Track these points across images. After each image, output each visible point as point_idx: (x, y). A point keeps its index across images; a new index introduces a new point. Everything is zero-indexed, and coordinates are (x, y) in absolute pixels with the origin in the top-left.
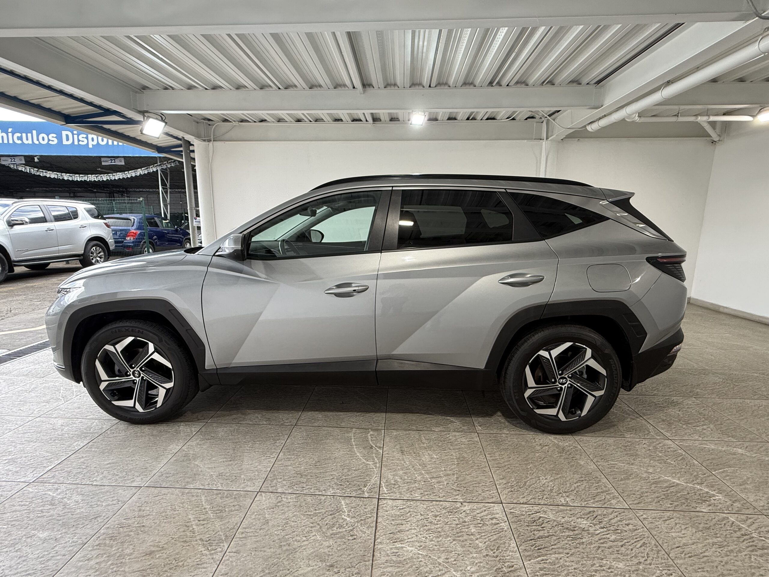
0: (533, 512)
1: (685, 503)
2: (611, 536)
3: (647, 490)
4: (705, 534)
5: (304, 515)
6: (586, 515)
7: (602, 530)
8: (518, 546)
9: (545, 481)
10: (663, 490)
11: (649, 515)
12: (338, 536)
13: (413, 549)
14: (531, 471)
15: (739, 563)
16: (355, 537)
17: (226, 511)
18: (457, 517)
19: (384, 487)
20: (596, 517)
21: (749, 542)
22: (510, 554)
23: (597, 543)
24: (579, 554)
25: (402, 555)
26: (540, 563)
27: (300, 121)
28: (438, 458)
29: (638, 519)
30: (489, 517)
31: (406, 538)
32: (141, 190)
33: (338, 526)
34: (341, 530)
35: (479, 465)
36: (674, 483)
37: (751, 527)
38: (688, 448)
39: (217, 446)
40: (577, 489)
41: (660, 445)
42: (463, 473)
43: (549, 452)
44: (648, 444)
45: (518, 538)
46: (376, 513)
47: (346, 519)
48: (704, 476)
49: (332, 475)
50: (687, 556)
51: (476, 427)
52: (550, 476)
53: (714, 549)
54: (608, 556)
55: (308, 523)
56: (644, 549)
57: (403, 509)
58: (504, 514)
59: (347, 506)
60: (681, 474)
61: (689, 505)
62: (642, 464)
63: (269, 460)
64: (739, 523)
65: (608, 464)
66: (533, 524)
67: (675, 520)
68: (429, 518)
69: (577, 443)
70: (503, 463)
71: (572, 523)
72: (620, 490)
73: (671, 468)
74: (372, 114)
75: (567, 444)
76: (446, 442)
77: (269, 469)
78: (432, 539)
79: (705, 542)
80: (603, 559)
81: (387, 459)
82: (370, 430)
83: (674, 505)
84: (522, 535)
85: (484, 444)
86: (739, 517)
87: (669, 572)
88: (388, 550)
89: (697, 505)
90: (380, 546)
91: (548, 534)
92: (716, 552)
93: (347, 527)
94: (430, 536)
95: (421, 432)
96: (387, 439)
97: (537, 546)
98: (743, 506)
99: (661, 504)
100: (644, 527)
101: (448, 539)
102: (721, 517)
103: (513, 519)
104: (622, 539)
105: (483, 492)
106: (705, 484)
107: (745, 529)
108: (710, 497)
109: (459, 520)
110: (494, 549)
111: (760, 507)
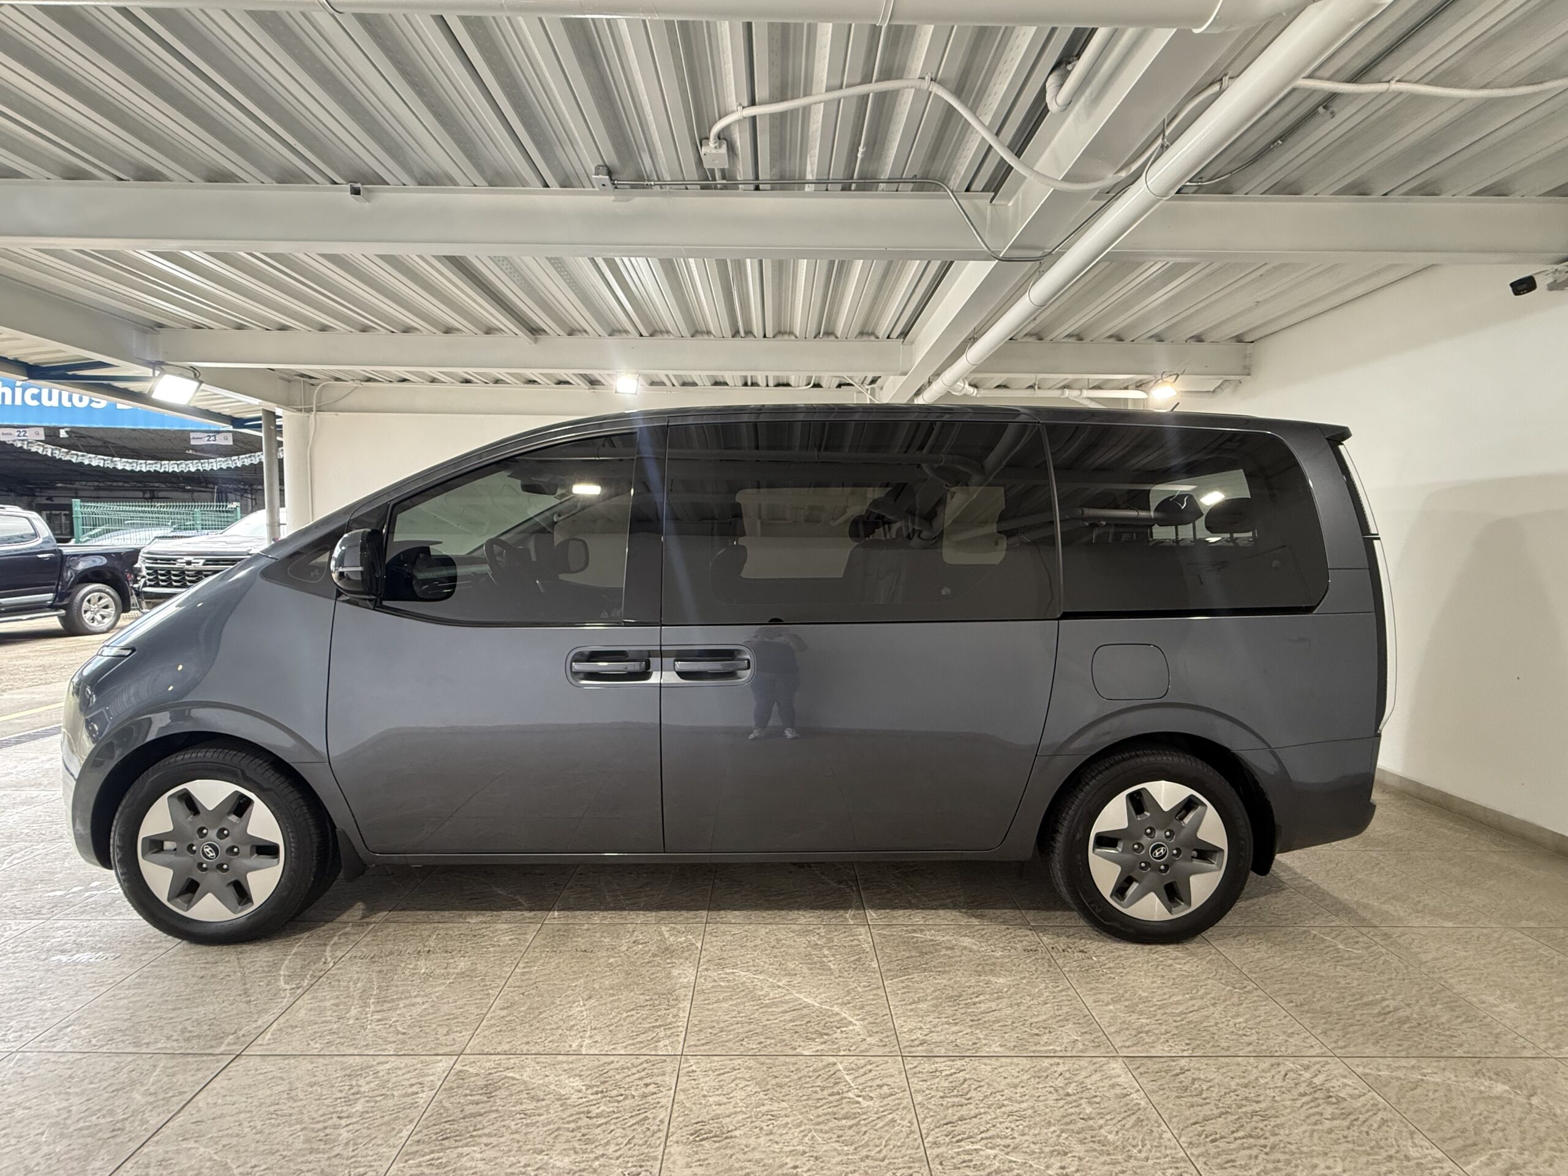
0: (500, 1069)
1: (784, 1041)
2: (598, 1108)
3: (743, 1019)
4: (766, 1097)
6: (592, 1070)
7: (593, 1097)
8: (412, 1134)
9: (578, 1009)
10: (770, 1017)
11: (703, 1065)
14: (570, 992)
15: (777, 1147)
16: (118, 1133)
18: (351, 1085)
20: (606, 1073)
21: (830, 1107)
23: (562, 1122)
24: (509, 1145)
30: (414, 1081)
31: (214, 1130)
36: (801, 1004)
37: (859, 1079)
40: (620, 1023)
42: (442, 1001)
43: (636, 956)
45: (426, 1119)
48: (866, 989)
52: (595, 1000)
56: (634, 1130)
57: (264, 1073)
59: (160, 1073)
60: (828, 987)
61: (790, 1043)
62: (777, 972)
64: (845, 1073)
65: (720, 974)
66: (479, 1092)
70: (537, 978)
71: (552, 1086)
72: (694, 1022)
73: (820, 977)
79: (755, 1110)
80: (543, 1152)
81: (329, 978)
83: (762, 1045)
84: (438, 1114)
85: (536, 943)
86: (856, 1062)
89: (803, 1044)
90: (148, 1149)
91: (489, 1109)
92: (756, 1128)
94: (263, 1125)
96: (366, 940)
97: (446, 1133)
98: (881, 1040)
99: (744, 1043)
100: (674, 1088)
101: (293, 1128)
102: (825, 1063)
103: (451, 1084)
104: (614, 1112)
105: (448, 1034)
106: (854, 1003)
107: (845, 1083)
108: (839, 1028)
109: (350, 1089)
110: (361, 1143)
111: (907, 1041)
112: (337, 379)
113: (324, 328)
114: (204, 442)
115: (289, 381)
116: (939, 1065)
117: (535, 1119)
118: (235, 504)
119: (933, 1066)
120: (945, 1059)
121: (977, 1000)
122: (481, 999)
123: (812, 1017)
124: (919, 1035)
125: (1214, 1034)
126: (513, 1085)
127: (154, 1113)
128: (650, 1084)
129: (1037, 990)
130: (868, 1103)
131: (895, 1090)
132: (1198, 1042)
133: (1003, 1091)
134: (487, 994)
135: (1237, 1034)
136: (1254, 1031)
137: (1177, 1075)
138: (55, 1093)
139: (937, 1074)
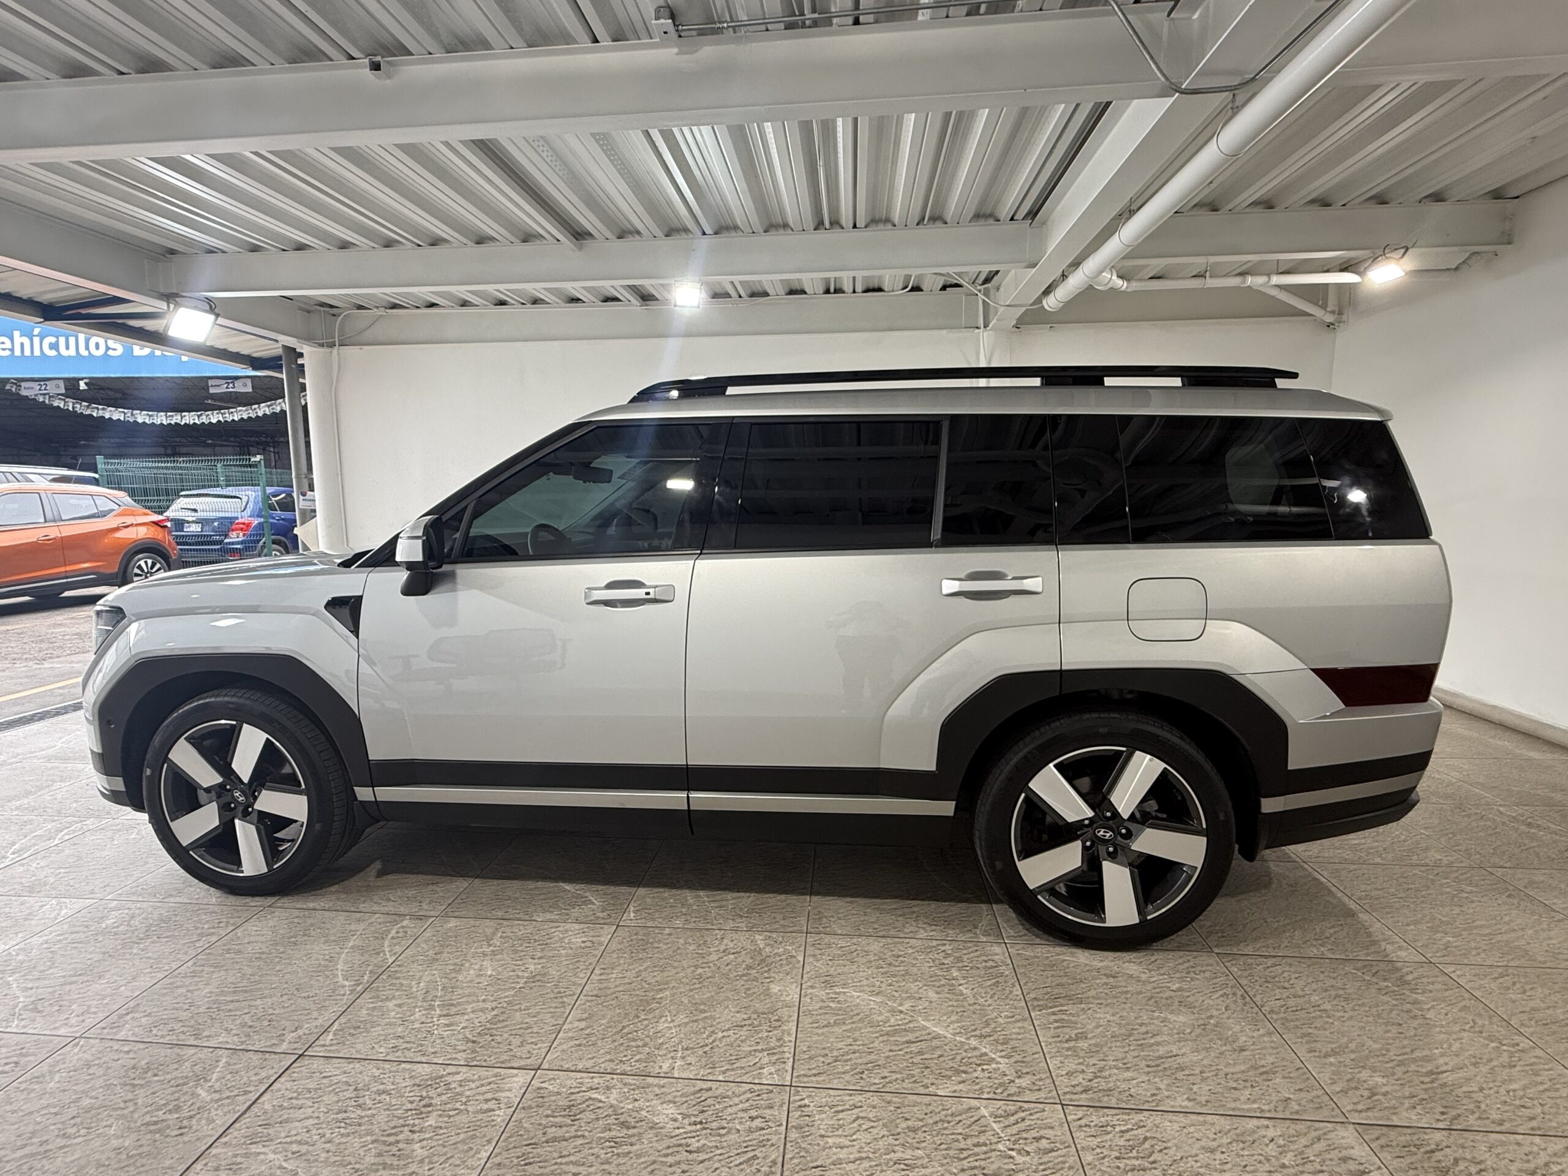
0: (583, 1089)
1: (914, 1077)
2: (698, 1141)
3: (861, 1047)
4: (897, 1142)
5: (125, 1085)
6: (688, 1096)
7: (691, 1128)
8: (492, 1157)
9: (666, 1025)
10: (893, 1048)
11: (817, 1099)
12: (152, 1128)
13: (277, 1156)
14: (655, 1005)
16: (185, 1131)
18: (421, 1096)
19: (331, 1034)
20: (704, 1101)
21: (976, 1160)
23: (657, 1154)
27: (503, 304)
28: (491, 976)
29: (785, 1108)
30: (488, 1096)
31: (283, 1135)
33: (171, 1107)
34: (168, 1117)
36: (929, 1034)
37: (1009, 1130)
40: (716, 1043)
41: (973, 954)
42: (514, 1007)
43: (728, 968)
44: (948, 952)
45: (505, 1141)
46: (267, 1085)
47: (199, 1095)
48: (1009, 1020)
49: (250, 1006)
51: (626, 914)
52: (684, 1016)
55: (120, 1100)
57: (330, 1076)
58: (523, 1091)
59: (223, 1069)
60: (961, 1015)
61: (920, 1080)
62: (897, 995)
63: (154, 975)
64: (991, 1120)
65: (828, 994)
66: (562, 1113)
67: (861, 1112)
68: (364, 1096)
69: (802, 948)
70: (616, 986)
71: (644, 1113)
72: (803, 1047)
73: (950, 1003)
74: (631, 287)
75: (781, 950)
76: (536, 944)
81: (389, 976)
82: (406, 917)
83: (887, 1080)
84: (519, 1135)
85: (612, 947)
86: (1004, 1107)
88: (226, 1159)
89: (936, 1082)
90: (217, 1151)
91: (574, 1134)
93: (187, 1111)
94: (332, 1133)
95: (505, 923)
96: (426, 935)
97: (528, 1158)
98: (1034, 1084)
99: (864, 1076)
100: (785, 1123)
101: (363, 1140)
102: (965, 1107)
103: (530, 1102)
104: (717, 1147)
105: (522, 1045)
106: (995, 1037)
107: (993, 1133)
108: (979, 1065)
109: (420, 1101)
110: (437, 1162)
111: (1067, 1087)
112: (360, 307)
113: (344, 245)
114: (223, 389)
115: (309, 312)
116: (1110, 1118)
117: (626, 1149)
118: (258, 458)
119: (1102, 1119)
120: (1117, 1111)
121: (1152, 1041)
122: (556, 1008)
123: (945, 1050)
124: (1081, 1081)
125: (1479, 1102)
126: (599, 1108)
127: (220, 1112)
128: (757, 1117)
129: (1230, 1032)
130: (1024, 1159)
131: (1058, 1145)
132: (1459, 1112)
133: (1197, 1155)
134: (562, 1003)
135: (1512, 1105)
136: (1536, 1102)
137: (1433, 1151)
138: (120, 1084)
139: (1109, 1129)
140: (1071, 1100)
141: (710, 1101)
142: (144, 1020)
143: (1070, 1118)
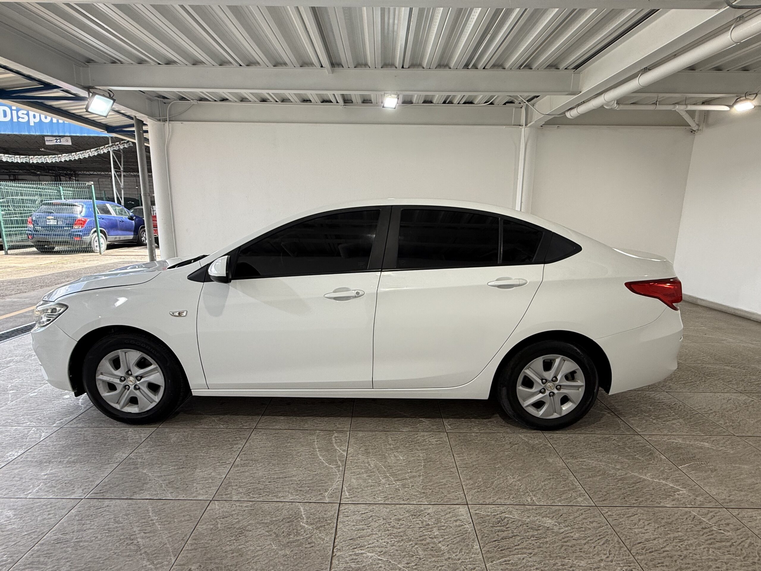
0: (499, 513)
1: (649, 499)
3: (614, 486)
5: (259, 523)
6: (552, 514)
7: (566, 529)
8: (482, 547)
10: (629, 486)
11: (614, 511)
12: (294, 544)
13: (373, 554)
14: (499, 471)
15: (698, 557)
16: (313, 544)
17: (175, 522)
18: (420, 520)
19: (346, 492)
20: (562, 515)
21: (709, 535)
22: (473, 556)
23: (561, 542)
24: (542, 554)
25: (361, 561)
26: (503, 565)
27: (265, 101)
28: (404, 460)
30: (455, 519)
31: (366, 543)
32: (92, 173)
33: (295, 534)
34: (298, 538)
35: (446, 465)
36: (640, 479)
37: (712, 521)
38: (656, 443)
39: (168, 453)
40: (544, 488)
41: (629, 441)
42: (429, 475)
43: (519, 451)
44: (617, 440)
45: (481, 540)
46: (336, 519)
47: (304, 526)
48: (670, 471)
49: (291, 480)
50: (648, 552)
51: (446, 427)
52: (517, 476)
53: (674, 544)
54: (571, 555)
55: (264, 531)
56: (607, 547)
57: (365, 513)
58: (469, 515)
59: (305, 512)
60: (648, 470)
61: (653, 500)
62: (610, 461)
63: (225, 466)
64: (700, 517)
65: (577, 462)
66: (498, 525)
67: (639, 516)
68: (391, 522)
69: (547, 441)
71: (537, 522)
72: (587, 488)
74: (343, 95)
75: (537, 442)
76: (413, 443)
77: (224, 476)
78: (394, 543)
79: (666, 536)
80: (565, 558)
81: (351, 462)
82: (334, 432)
83: (638, 501)
84: (486, 537)
85: (453, 443)
86: (701, 511)
87: (629, 568)
88: (347, 557)
89: (661, 501)
90: (339, 554)
91: (512, 534)
92: (676, 546)
93: (305, 534)
94: (391, 541)
95: (388, 433)
96: (352, 440)
97: (500, 547)
98: (705, 499)
99: (626, 500)
100: (608, 524)
101: (410, 544)
102: (683, 511)
103: (478, 521)
104: (586, 536)
105: (449, 493)
106: (671, 479)
107: (705, 523)
108: (674, 492)
109: (422, 523)
110: (457, 552)
111: (721, 500)
112: (183, 99)
114: (54, 143)
116: (751, 513)
117: (544, 540)
119: (748, 514)
120: (752, 510)
121: (741, 477)
122: (450, 474)
123: (653, 486)
124: (725, 497)
126: (514, 521)
127: (323, 534)
128: (593, 522)
130: (728, 533)
131: (738, 526)
134: (451, 471)
139: (755, 518)
140: (728, 506)
141: (564, 516)
142: (240, 490)
143: (734, 514)
